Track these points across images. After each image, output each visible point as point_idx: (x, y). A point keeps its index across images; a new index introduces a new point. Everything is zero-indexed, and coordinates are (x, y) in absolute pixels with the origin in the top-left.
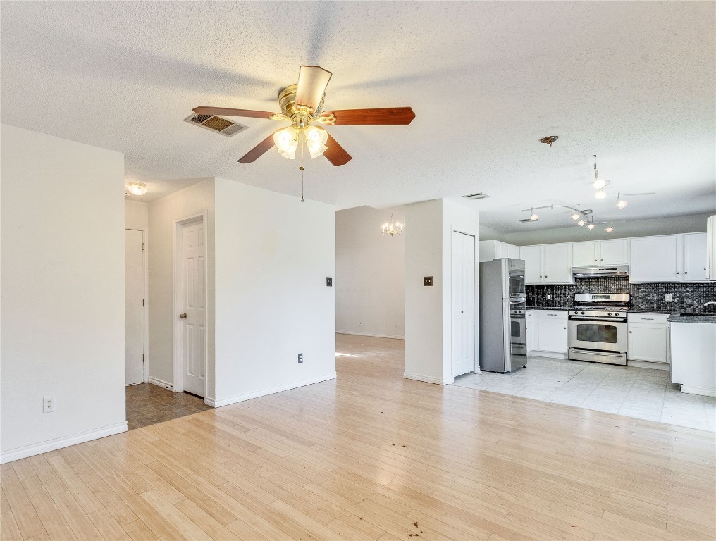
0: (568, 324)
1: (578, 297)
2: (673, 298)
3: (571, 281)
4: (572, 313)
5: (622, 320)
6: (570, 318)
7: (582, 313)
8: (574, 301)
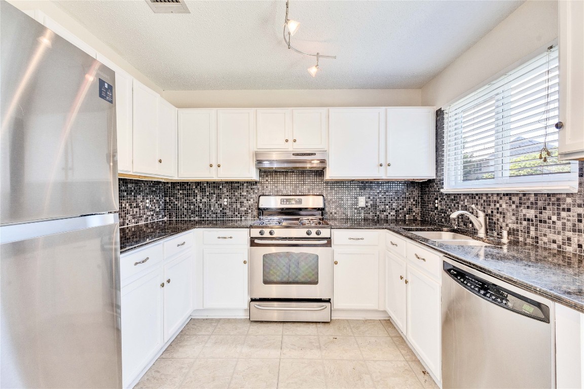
0: (251, 255)
1: (265, 202)
2: (367, 202)
3: (254, 175)
4: (255, 233)
5: (325, 242)
6: (253, 243)
7: (271, 233)
8: (259, 209)
